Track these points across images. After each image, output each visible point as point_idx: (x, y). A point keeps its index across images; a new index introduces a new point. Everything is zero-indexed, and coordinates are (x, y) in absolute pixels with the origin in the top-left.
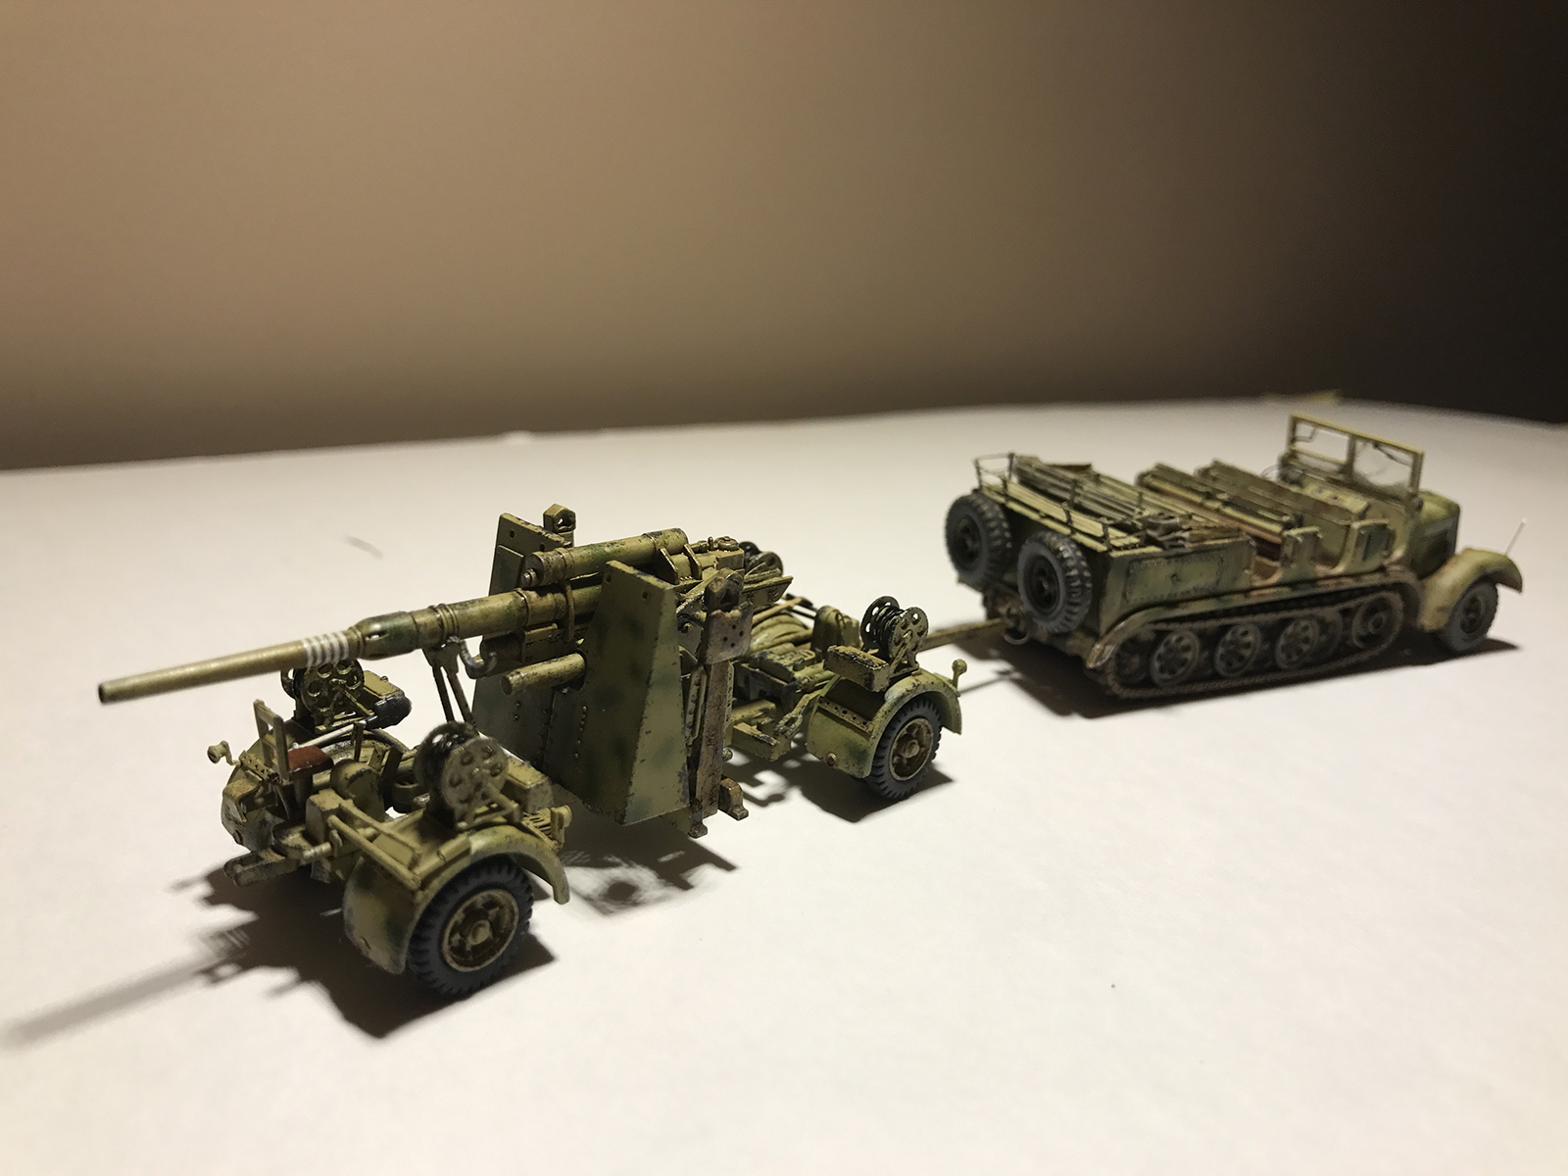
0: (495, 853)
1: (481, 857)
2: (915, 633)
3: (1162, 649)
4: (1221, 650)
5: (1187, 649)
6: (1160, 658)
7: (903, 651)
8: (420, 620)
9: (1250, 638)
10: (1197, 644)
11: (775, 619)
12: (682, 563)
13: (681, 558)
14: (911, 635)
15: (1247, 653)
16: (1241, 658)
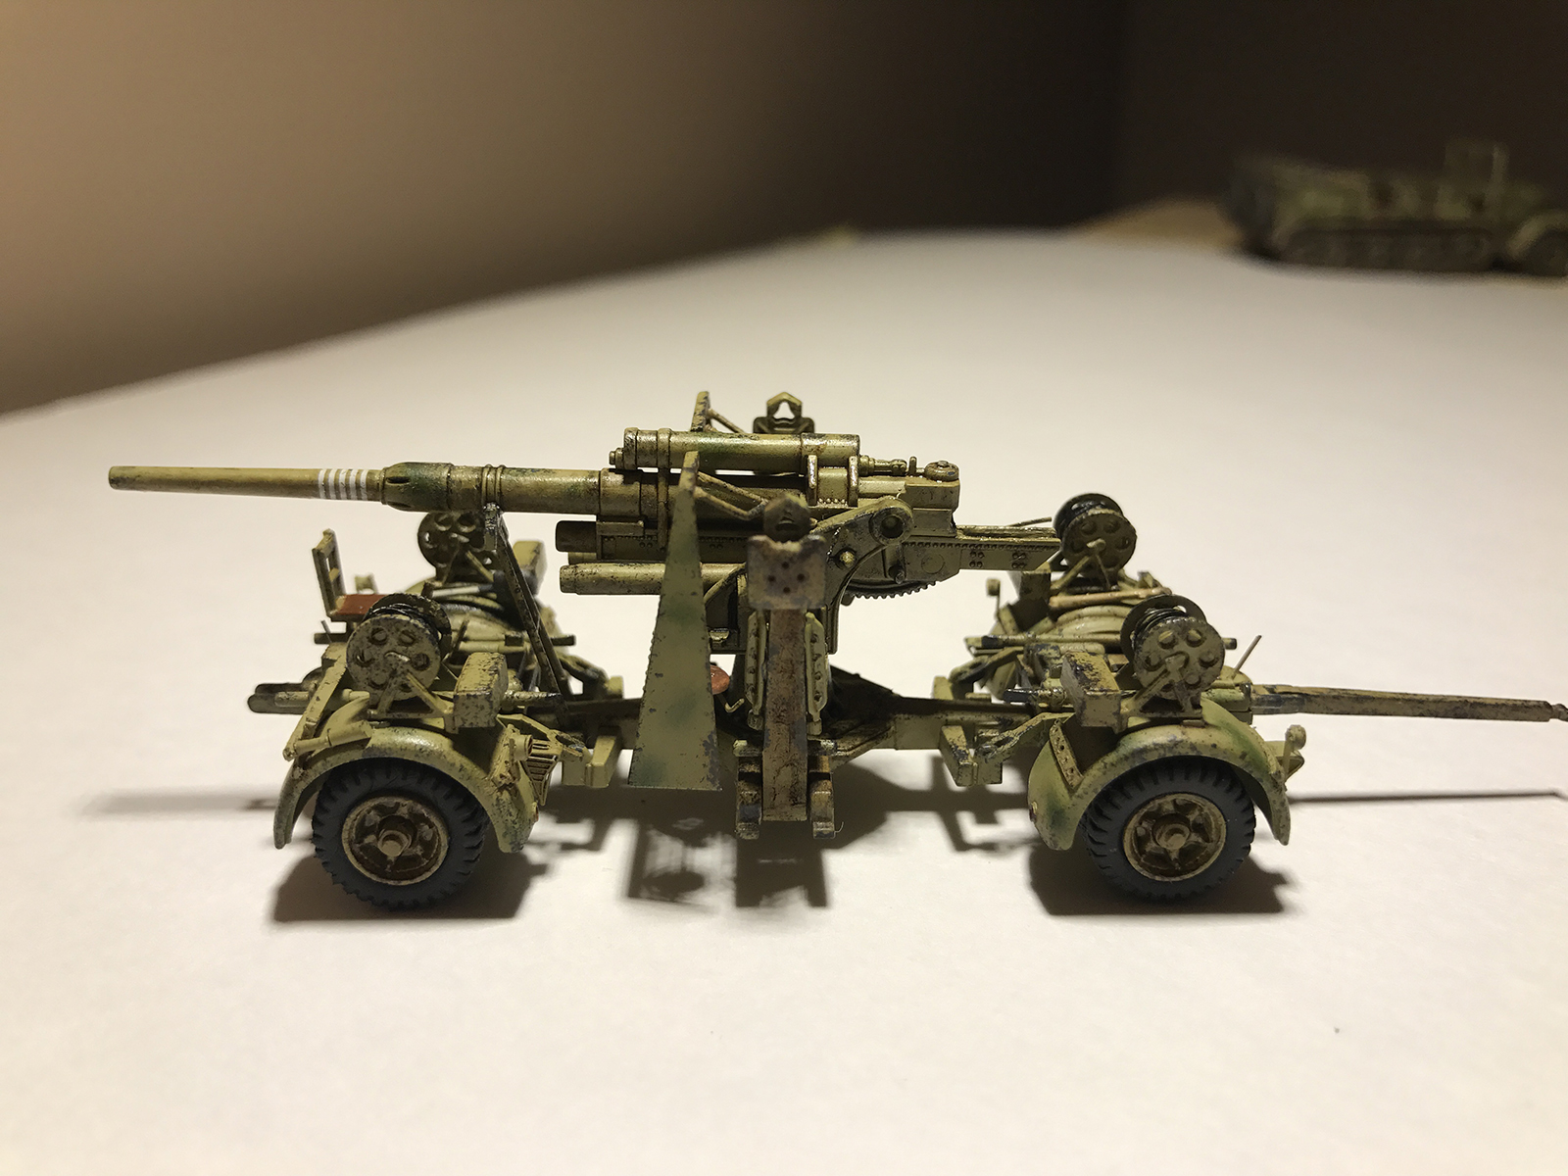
0: (394, 756)
1: (378, 755)
2: (1194, 659)
7: (1164, 682)
8: (456, 476)
11: (1105, 609)
12: (835, 481)
13: (841, 473)
14: (1187, 661)
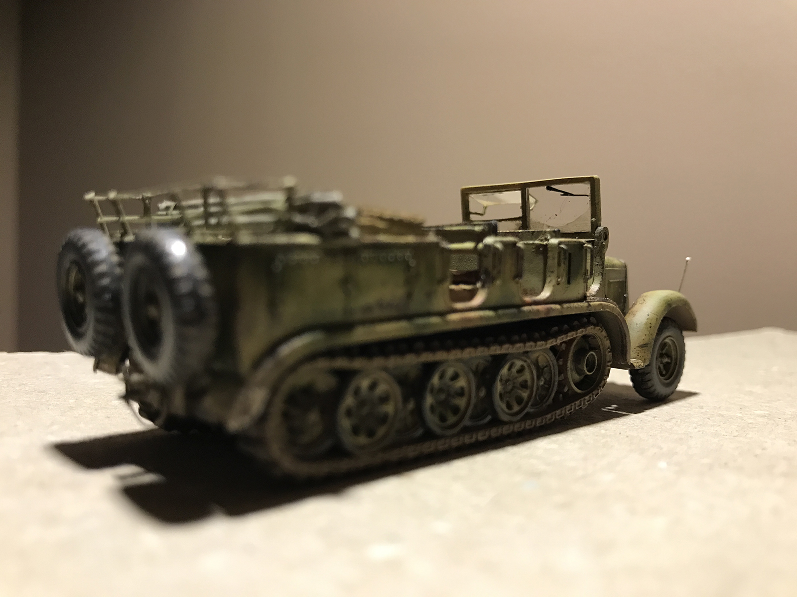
3: (349, 401)
4: (429, 400)
5: (384, 399)
6: (349, 413)
9: (461, 383)
10: (397, 391)
15: (461, 402)
16: (456, 410)
